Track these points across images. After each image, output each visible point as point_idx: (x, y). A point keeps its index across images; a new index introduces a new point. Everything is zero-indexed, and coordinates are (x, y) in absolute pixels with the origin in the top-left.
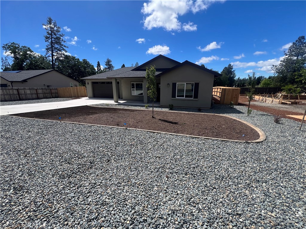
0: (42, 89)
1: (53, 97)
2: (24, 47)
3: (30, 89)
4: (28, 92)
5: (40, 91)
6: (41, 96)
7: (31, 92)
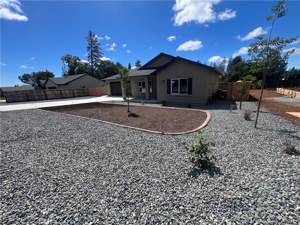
0: (77, 90)
1: (85, 95)
2: (74, 57)
3: (68, 90)
4: (67, 92)
5: (75, 91)
6: (76, 95)
7: (69, 92)
